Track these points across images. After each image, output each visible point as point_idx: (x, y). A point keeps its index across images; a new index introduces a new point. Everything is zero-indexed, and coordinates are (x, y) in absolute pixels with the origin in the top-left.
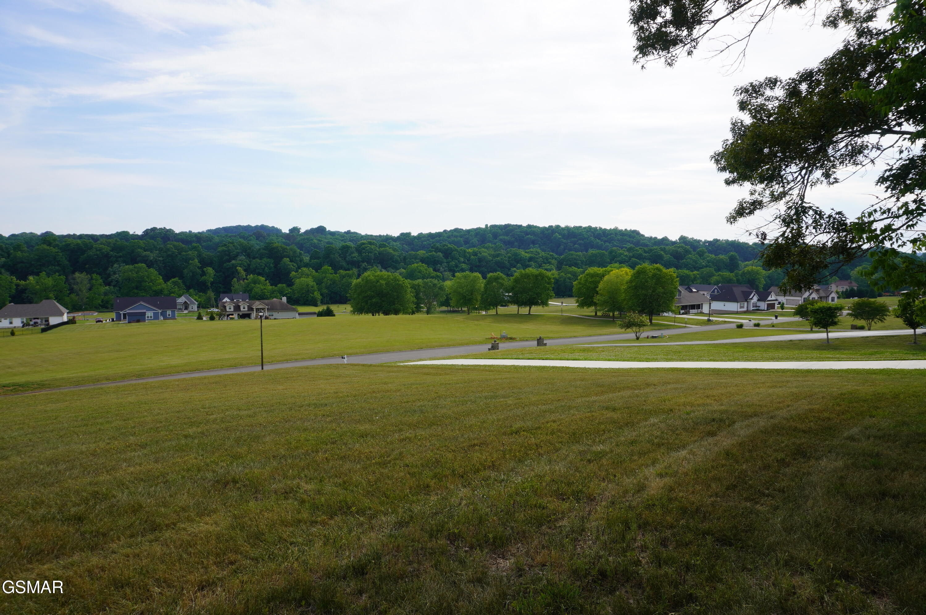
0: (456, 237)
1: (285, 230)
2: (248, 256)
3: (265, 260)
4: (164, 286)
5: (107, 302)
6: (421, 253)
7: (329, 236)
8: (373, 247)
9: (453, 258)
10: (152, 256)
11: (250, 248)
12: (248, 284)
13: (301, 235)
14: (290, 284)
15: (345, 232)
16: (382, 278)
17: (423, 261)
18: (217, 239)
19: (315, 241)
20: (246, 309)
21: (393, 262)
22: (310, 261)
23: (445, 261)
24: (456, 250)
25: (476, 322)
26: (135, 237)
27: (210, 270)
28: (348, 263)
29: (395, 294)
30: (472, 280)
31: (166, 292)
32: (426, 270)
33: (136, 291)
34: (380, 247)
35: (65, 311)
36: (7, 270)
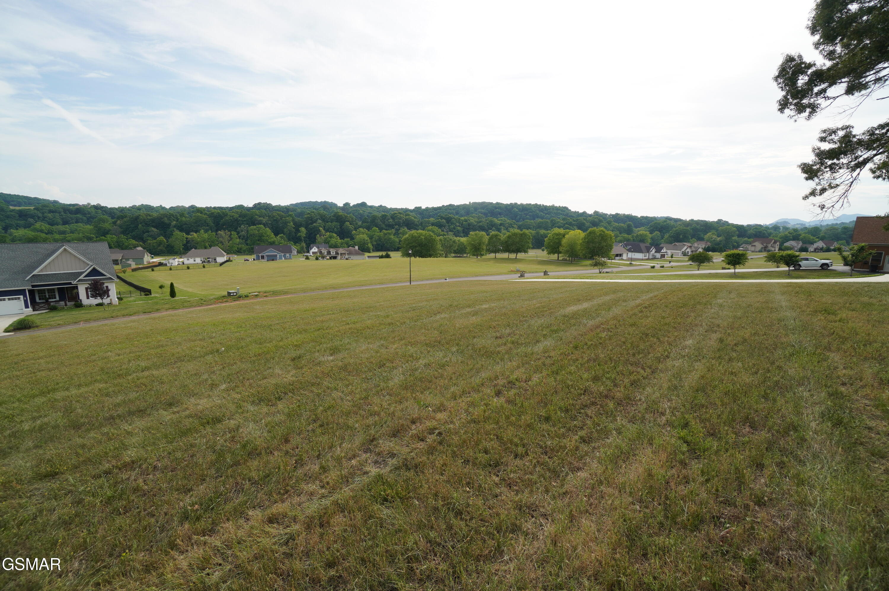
0: (450, 209)
1: (340, 204)
2: (323, 220)
3: (334, 223)
4: (275, 239)
5: (241, 249)
6: (432, 219)
7: (369, 209)
8: (402, 215)
9: (452, 223)
10: (264, 220)
11: (324, 216)
12: (327, 238)
13: (351, 207)
14: (352, 238)
15: (379, 206)
16: (421, 234)
17: (433, 224)
18: (299, 210)
19: (362, 212)
20: (334, 254)
21: (414, 225)
22: (362, 224)
23: (448, 225)
24: (454, 218)
26: (249, 209)
27: (303, 229)
28: (386, 225)
29: (430, 245)
31: (277, 243)
32: (437, 230)
33: (258, 242)
34: (406, 216)
35: (225, 254)
36: (177, 229)
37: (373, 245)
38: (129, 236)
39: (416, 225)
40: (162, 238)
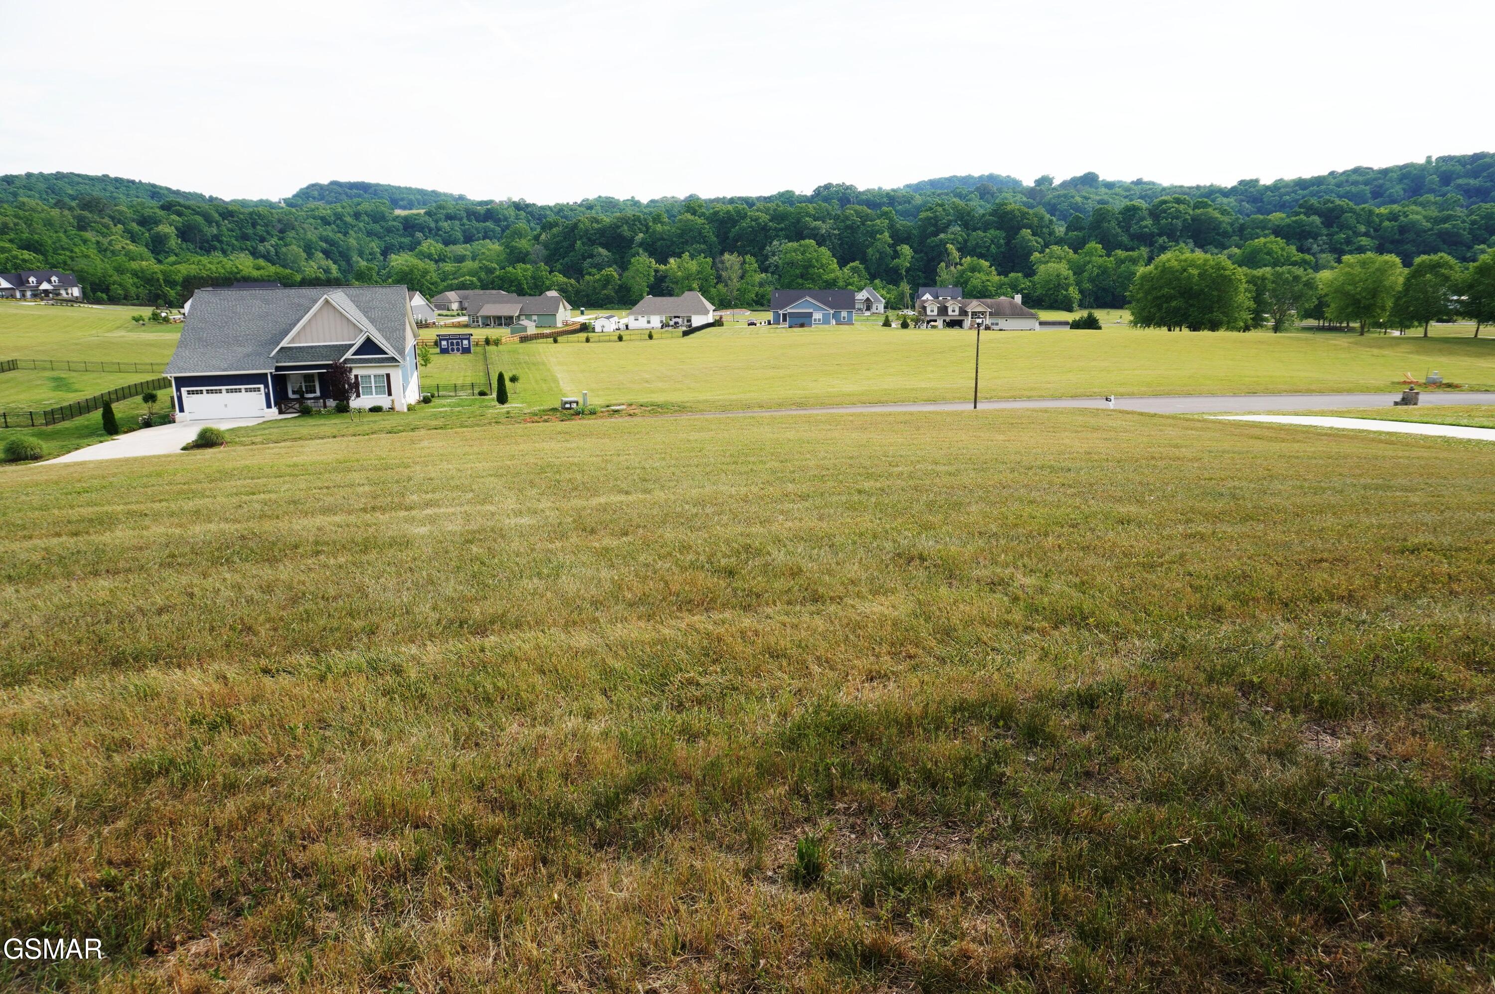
0: (1356, 183)
1: (1029, 182)
2: (966, 226)
3: (992, 232)
4: (839, 273)
5: (763, 296)
6: (1277, 216)
7: (1100, 190)
8: (1182, 207)
9: (1342, 227)
10: (824, 227)
11: (969, 214)
12: (964, 271)
13: (1054, 189)
14: (1030, 273)
15: (1133, 183)
16: (1193, 264)
17: (1278, 231)
18: (918, 200)
19: (1078, 199)
20: (957, 313)
21: (1218, 234)
22: (1066, 234)
23: (1325, 231)
24: (1352, 211)
25: (1376, 351)
26: (803, 199)
27: (906, 250)
28: (1133, 237)
29: (1215, 293)
30: (1378, 270)
31: (841, 283)
32: (1283, 249)
33: (800, 281)
34: (1196, 207)
35: (710, 307)
36: (645, 250)
37: (1081, 292)
38: (559, 266)
39: (1225, 234)
40: (612, 271)
